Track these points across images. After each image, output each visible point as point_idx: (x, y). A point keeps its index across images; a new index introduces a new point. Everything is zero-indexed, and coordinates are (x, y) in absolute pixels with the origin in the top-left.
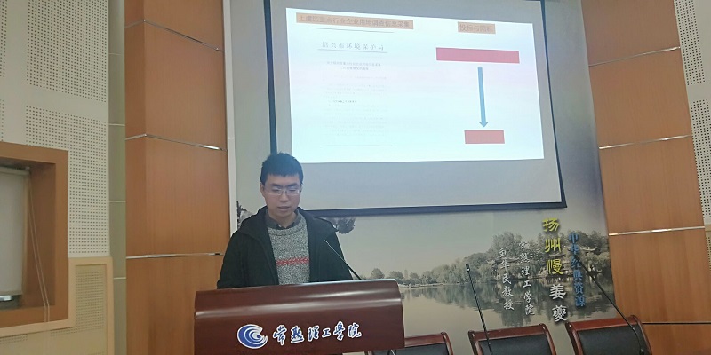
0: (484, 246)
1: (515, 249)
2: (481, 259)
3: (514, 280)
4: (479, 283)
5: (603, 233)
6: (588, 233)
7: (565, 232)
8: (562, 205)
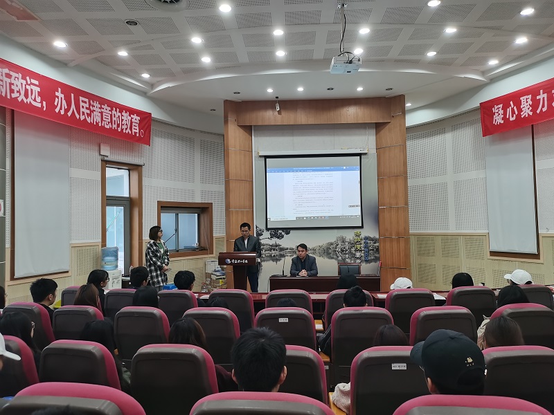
0: (333, 240)
1: (344, 241)
2: (332, 244)
3: (343, 251)
4: (330, 251)
5: (377, 237)
6: (372, 236)
7: (363, 236)
8: (362, 227)
